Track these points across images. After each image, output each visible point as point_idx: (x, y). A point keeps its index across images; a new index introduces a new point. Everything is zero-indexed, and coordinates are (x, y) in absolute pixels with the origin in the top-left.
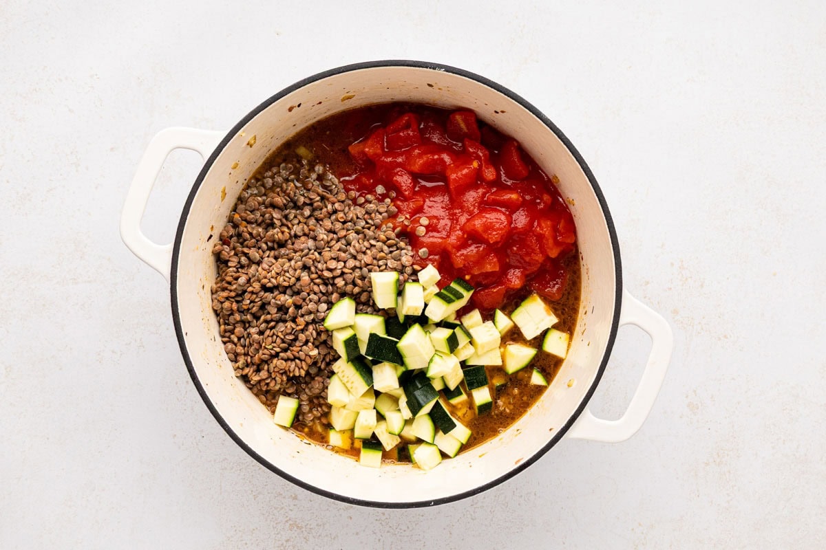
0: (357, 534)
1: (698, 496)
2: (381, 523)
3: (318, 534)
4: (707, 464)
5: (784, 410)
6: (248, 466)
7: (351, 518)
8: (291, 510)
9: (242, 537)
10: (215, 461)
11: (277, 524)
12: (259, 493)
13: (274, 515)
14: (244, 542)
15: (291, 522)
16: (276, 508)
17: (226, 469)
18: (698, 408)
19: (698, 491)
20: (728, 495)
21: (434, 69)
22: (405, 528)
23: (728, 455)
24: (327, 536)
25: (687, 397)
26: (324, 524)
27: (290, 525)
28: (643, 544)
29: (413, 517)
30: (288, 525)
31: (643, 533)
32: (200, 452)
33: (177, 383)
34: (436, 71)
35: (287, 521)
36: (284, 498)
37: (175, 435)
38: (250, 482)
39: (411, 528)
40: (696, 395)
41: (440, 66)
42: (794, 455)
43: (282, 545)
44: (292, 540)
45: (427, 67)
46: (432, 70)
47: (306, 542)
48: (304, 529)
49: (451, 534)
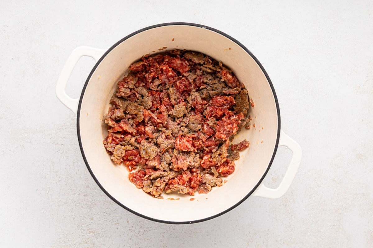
0: (120, 236)
1: (276, 220)
2: (131, 231)
3: (102, 236)
4: (280, 205)
5: (315, 181)
6: (71, 204)
7: (117, 229)
8: (90, 225)
9: (67, 237)
10: (55, 201)
11: (83, 231)
12: (75, 217)
13: (82, 227)
14: (68, 239)
15: (90, 230)
16: (83, 224)
17: (60, 205)
18: (276, 180)
19: (276, 217)
20: (290, 219)
21: (202, 27)
22: (142, 233)
23: (289, 201)
24: (106, 236)
25: (271, 175)
26: (105, 231)
27: (89, 231)
28: (251, 242)
29: (146, 228)
30: (88, 231)
31: (251, 237)
32: (49, 197)
33: (39, 165)
34: (202, 28)
35: (88, 230)
36: (87, 219)
37: (37, 189)
38: (71, 211)
39: (145, 233)
40: (275, 174)
41: (204, 26)
42: (319, 201)
43: (86, 241)
44: (90, 238)
45: (198, 26)
46: (200, 28)
47: (97, 240)
48: (96, 234)
49: (163, 236)
